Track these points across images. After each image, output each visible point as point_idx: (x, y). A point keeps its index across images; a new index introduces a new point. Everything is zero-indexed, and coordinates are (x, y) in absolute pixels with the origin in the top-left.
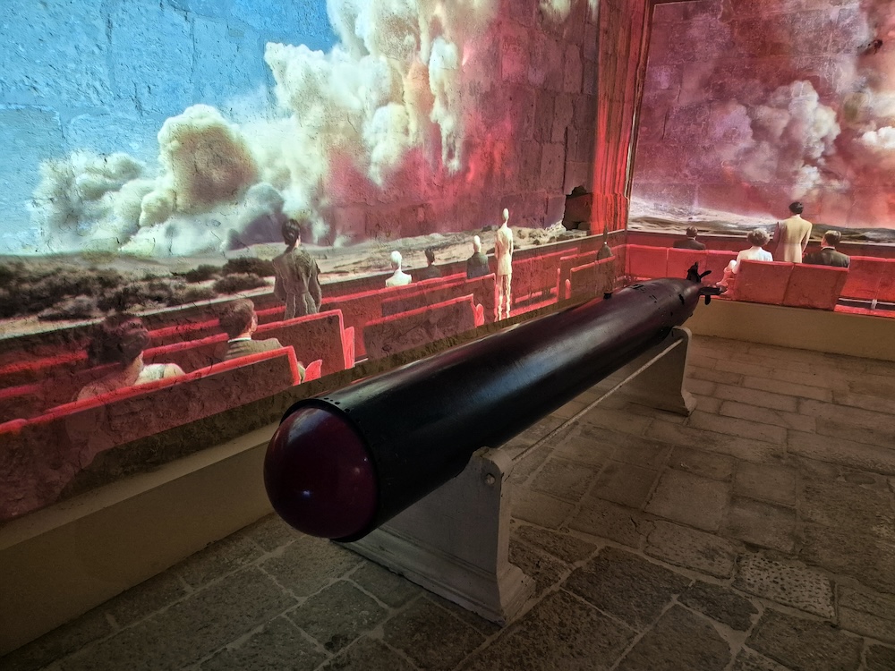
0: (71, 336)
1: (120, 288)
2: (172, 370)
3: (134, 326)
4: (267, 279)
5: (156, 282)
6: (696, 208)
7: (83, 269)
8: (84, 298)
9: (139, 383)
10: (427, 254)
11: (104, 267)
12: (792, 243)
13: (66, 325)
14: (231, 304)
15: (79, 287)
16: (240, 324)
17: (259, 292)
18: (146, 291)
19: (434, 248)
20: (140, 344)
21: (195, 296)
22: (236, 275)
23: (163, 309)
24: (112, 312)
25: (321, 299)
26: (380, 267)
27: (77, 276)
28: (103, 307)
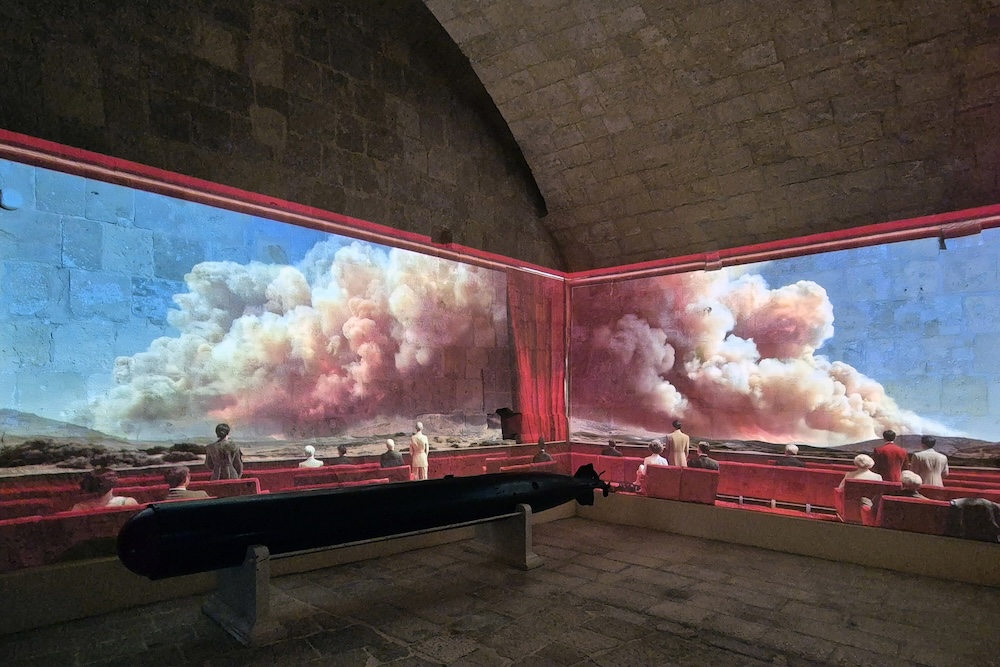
0: (73, 477)
1: (105, 455)
2: (131, 501)
3: (110, 475)
4: (199, 456)
5: (127, 453)
6: (613, 424)
7: (85, 444)
8: (82, 458)
9: (109, 505)
10: (339, 449)
11: (97, 444)
12: (679, 451)
13: (70, 471)
14: (174, 469)
15: (82, 453)
16: (179, 480)
17: (194, 463)
18: (121, 458)
19: (346, 445)
20: (112, 485)
21: (151, 462)
22: (179, 452)
23: (130, 468)
24: (99, 467)
25: (242, 471)
26: (295, 455)
27: (80, 447)
28: (94, 463)
